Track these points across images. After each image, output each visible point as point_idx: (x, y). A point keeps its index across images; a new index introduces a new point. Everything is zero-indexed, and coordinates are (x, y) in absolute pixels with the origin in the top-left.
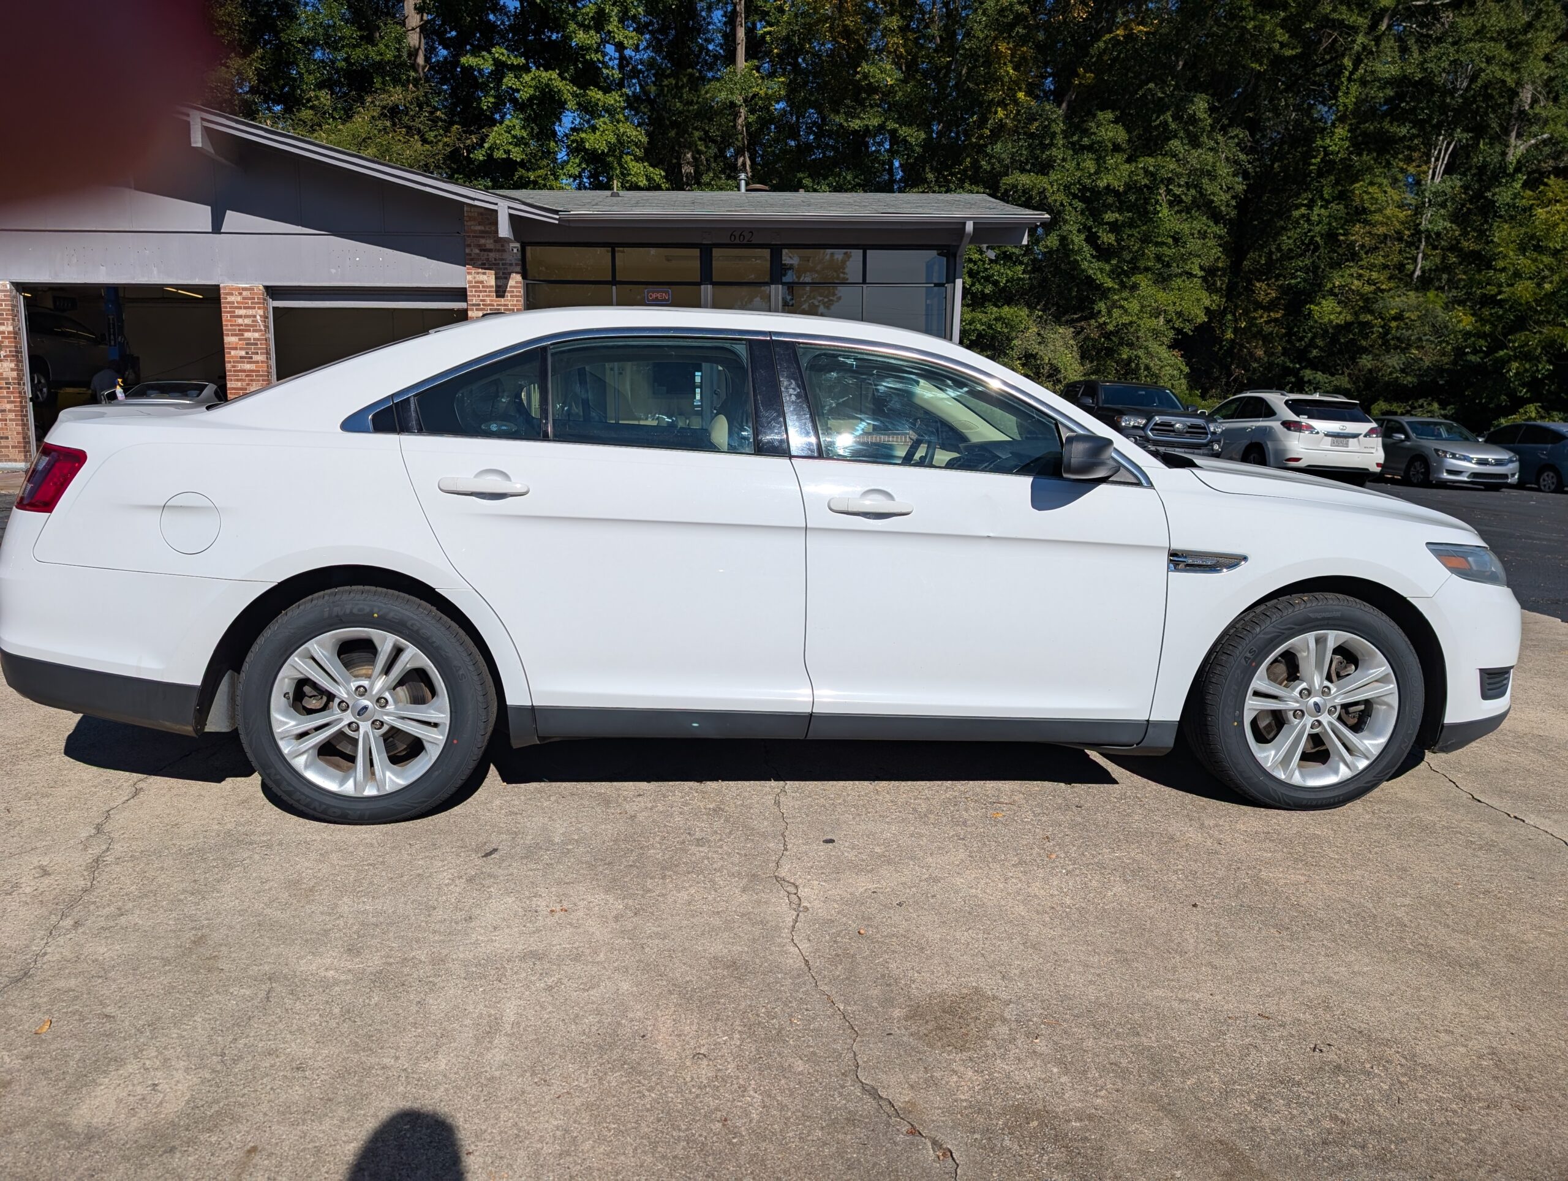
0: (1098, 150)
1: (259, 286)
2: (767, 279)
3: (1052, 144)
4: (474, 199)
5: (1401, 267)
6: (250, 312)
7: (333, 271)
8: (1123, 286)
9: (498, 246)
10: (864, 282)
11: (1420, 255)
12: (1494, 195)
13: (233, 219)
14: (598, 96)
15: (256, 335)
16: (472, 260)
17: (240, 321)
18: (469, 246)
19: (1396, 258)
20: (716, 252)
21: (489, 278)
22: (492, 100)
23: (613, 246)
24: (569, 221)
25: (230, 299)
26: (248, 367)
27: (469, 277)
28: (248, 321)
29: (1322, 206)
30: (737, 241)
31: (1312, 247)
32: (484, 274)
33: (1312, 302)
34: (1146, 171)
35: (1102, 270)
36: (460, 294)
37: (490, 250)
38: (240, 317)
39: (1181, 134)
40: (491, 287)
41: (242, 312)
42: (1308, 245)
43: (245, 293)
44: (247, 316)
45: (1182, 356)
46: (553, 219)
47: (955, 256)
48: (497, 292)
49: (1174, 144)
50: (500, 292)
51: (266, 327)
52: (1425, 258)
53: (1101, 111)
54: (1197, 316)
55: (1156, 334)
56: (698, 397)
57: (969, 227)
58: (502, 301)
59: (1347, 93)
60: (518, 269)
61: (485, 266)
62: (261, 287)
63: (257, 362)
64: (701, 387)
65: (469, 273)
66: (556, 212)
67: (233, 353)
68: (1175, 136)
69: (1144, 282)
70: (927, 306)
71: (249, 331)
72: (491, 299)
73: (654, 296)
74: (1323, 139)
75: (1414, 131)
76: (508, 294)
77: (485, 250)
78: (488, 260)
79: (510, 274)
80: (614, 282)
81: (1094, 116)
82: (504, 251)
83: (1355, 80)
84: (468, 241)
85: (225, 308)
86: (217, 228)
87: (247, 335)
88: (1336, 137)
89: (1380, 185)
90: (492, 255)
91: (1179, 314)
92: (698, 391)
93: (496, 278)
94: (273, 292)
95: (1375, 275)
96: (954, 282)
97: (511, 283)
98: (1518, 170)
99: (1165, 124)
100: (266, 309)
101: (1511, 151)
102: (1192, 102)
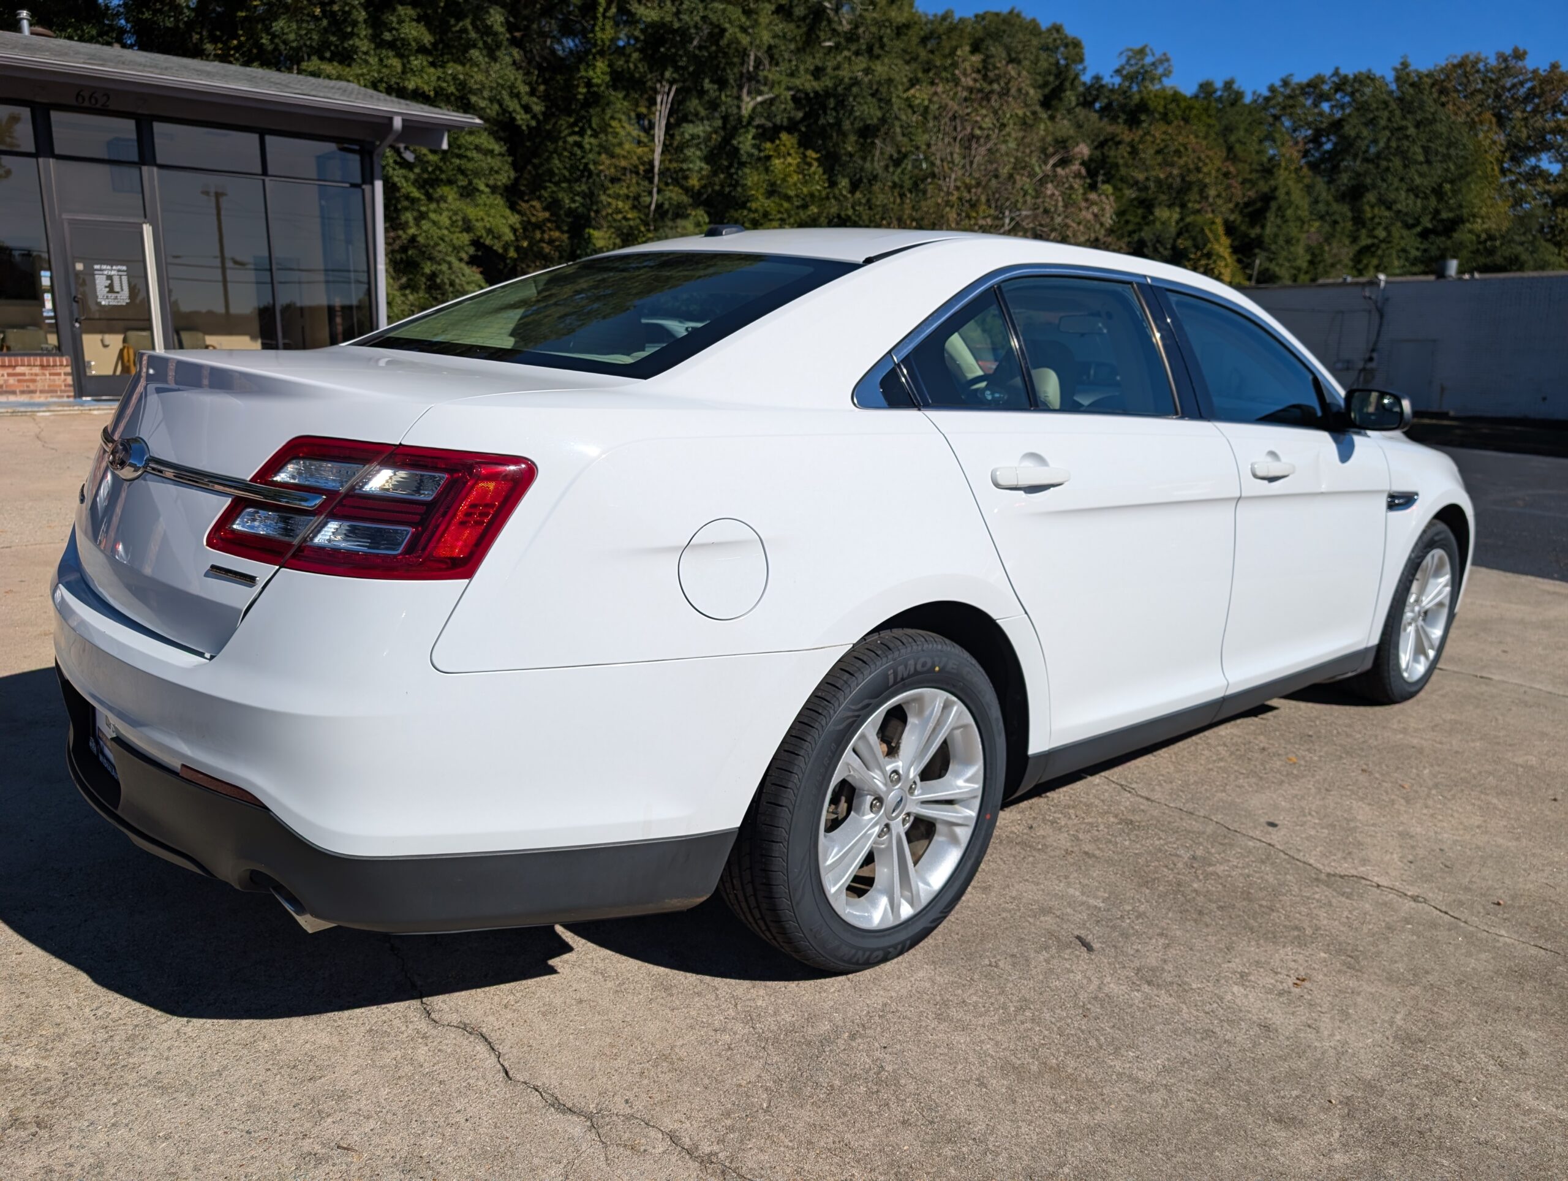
0: (399, 48)
2: (137, 159)
3: (352, 35)
5: (637, 198)
8: (430, 198)
10: (265, 172)
11: (655, 190)
12: (739, 143)
19: (634, 189)
20: (55, 115)
29: (591, 136)
30: (86, 104)
31: (586, 174)
33: (590, 227)
34: (455, 78)
35: (406, 178)
39: (480, 44)
42: (582, 172)
45: (481, 273)
47: (371, 154)
49: (474, 53)
52: (659, 191)
53: (402, 5)
54: (504, 234)
55: (456, 249)
57: (398, 123)
59: (603, 29)
68: (474, 46)
69: (450, 194)
70: (322, 208)
74: (586, 71)
75: (676, 76)
81: (394, 10)
83: (609, 18)
88: (598, 71)
89: (620, 121)
91: (490, 231)
95: (620, 204)
96: (372, 184)
98: (749, 123)
99: (464, 30)
101: (744, 106)
102: (488, 12)
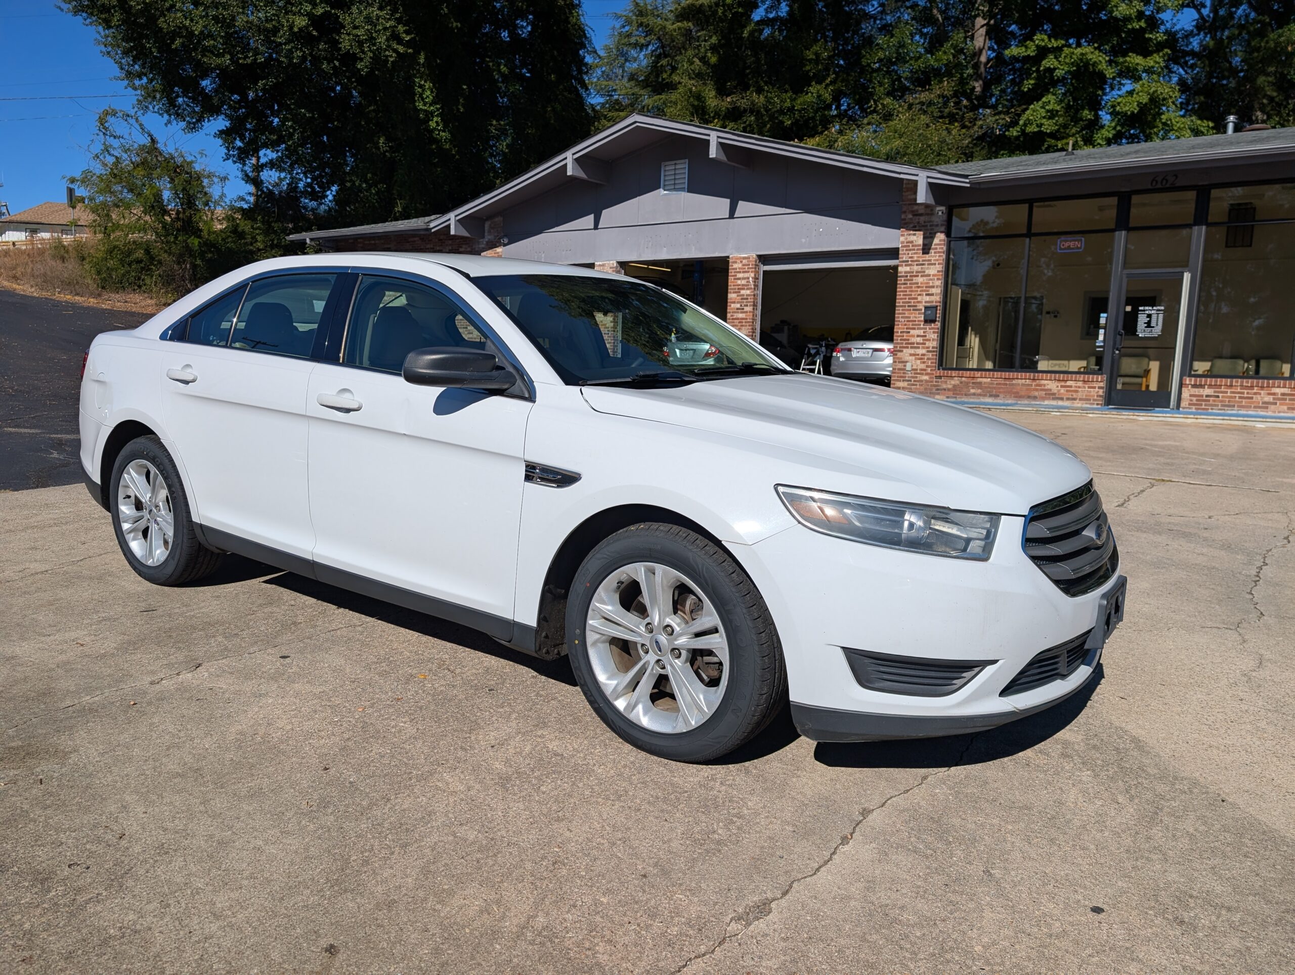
1: (753, 255)
2: (1191, 221)
4: (900, 173)
6: (746, 275)
7: (803, 240)
9: (928, 211)
13: (744, 207)
14: (1137, 61)
15: (748, 292)
16: (906, 224)
17: (739, 282)
18: (905, 212)
20: (1135, 199)
21: (918, 238)
22: (1032, 82)
23: (1031, 202)
24: (979, 183)
25: (735, 266)
26: (741, 316)
27: (902, 239)
28: (744, 282)
30: (1159, 186)
32: (914, 235)
36: (893, 253)
37: (921, 215)
38: (739, 279)
40: (919, 245)
41: (740, 275)
43: (745, 261)
44: (744, 278)
46: (965, 183)
48: (923, 249)
50: (926, 249)
51: (756, 286)
56: (1101, 338)
58: (927, 257)
60: (943, 229)
61: (915, 227)
62: (755, 256)
63: (746, 312)
64: (1105, 328)
65: (902, 235)
66: (966, 177)
67: (733, 305)
71: (743, 289)
72: (918, 256)
73: (1067, 245)
76: (932, 251)
77: (916, 215)
78: (918, 223)
79: (935, 233)
80: (1029, 234)
82: (932, 214)
84: (904, 209)
85: (731, 273)
86: (732, 216)
87: (743, 292)
90: (922, 219)
92: (1102, 331)
93: (924, 238)
94: (764, 259)
97: (936, 241)
100: (757, 272)
